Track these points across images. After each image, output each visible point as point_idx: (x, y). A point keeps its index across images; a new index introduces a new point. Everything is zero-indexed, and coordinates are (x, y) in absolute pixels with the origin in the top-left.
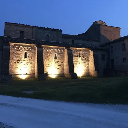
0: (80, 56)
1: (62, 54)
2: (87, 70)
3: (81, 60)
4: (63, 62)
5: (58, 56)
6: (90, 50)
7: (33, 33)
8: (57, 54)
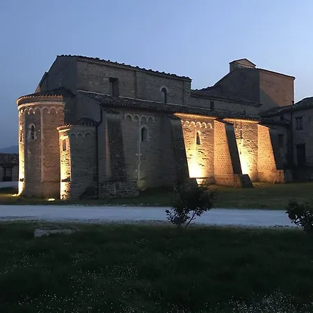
0: (242, 138)
1: (209, 133)
2: (254, 167)
3: (244, 145)
4: (211, 151)
5: (203, 137)
6: (259, 123)
7: (136, 84)
8: (200, 133)
